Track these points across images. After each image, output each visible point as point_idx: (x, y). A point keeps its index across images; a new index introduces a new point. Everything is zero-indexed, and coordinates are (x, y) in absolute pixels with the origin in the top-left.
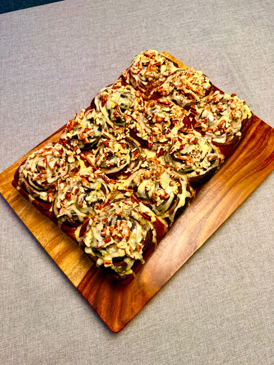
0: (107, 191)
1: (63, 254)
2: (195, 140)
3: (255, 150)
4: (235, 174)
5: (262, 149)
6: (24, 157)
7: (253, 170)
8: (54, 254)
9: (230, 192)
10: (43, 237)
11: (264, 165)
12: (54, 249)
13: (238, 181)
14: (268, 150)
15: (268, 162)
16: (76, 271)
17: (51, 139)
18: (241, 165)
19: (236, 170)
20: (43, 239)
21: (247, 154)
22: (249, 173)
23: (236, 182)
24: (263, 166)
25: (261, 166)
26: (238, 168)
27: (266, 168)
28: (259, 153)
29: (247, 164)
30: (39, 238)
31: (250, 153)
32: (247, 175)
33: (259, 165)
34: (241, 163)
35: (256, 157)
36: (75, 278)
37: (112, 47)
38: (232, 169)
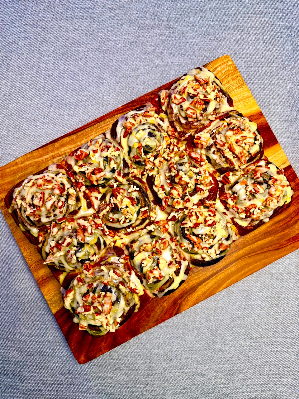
0: (103, 247)
1: (47, 278)
2: (212, 223)
3: (281, 224)
4: (247, 246)
5: (289, 227)
6: (25, 157)
7: (267, 247)
8: (39, 276)
9: (234, 264)
10: (30, 256)
11: (283, 245)
12: (39, 271)
13: (247, 255)
14: (294, 229)
15: (288, 243)
16: (56, 299)
17: (60, 142)
18: (258, 237)
19: (250, 242)
20: (30, 258)
21: (270, 226)
22: (262, 249)
23: (245, 256)
24: (281, 245)
25: (279, 245)
26: (254, 240)
27: (283, 249)
28: (283, 230)
29: (264, 238)
30: (26, 256)
31: (274, 227)
32: (260, 252)
33: (277, 244)
34: (260, 236)
35: (279, 233)
36: (54, 305)
37: (166, 19)
38: (247, 239)
